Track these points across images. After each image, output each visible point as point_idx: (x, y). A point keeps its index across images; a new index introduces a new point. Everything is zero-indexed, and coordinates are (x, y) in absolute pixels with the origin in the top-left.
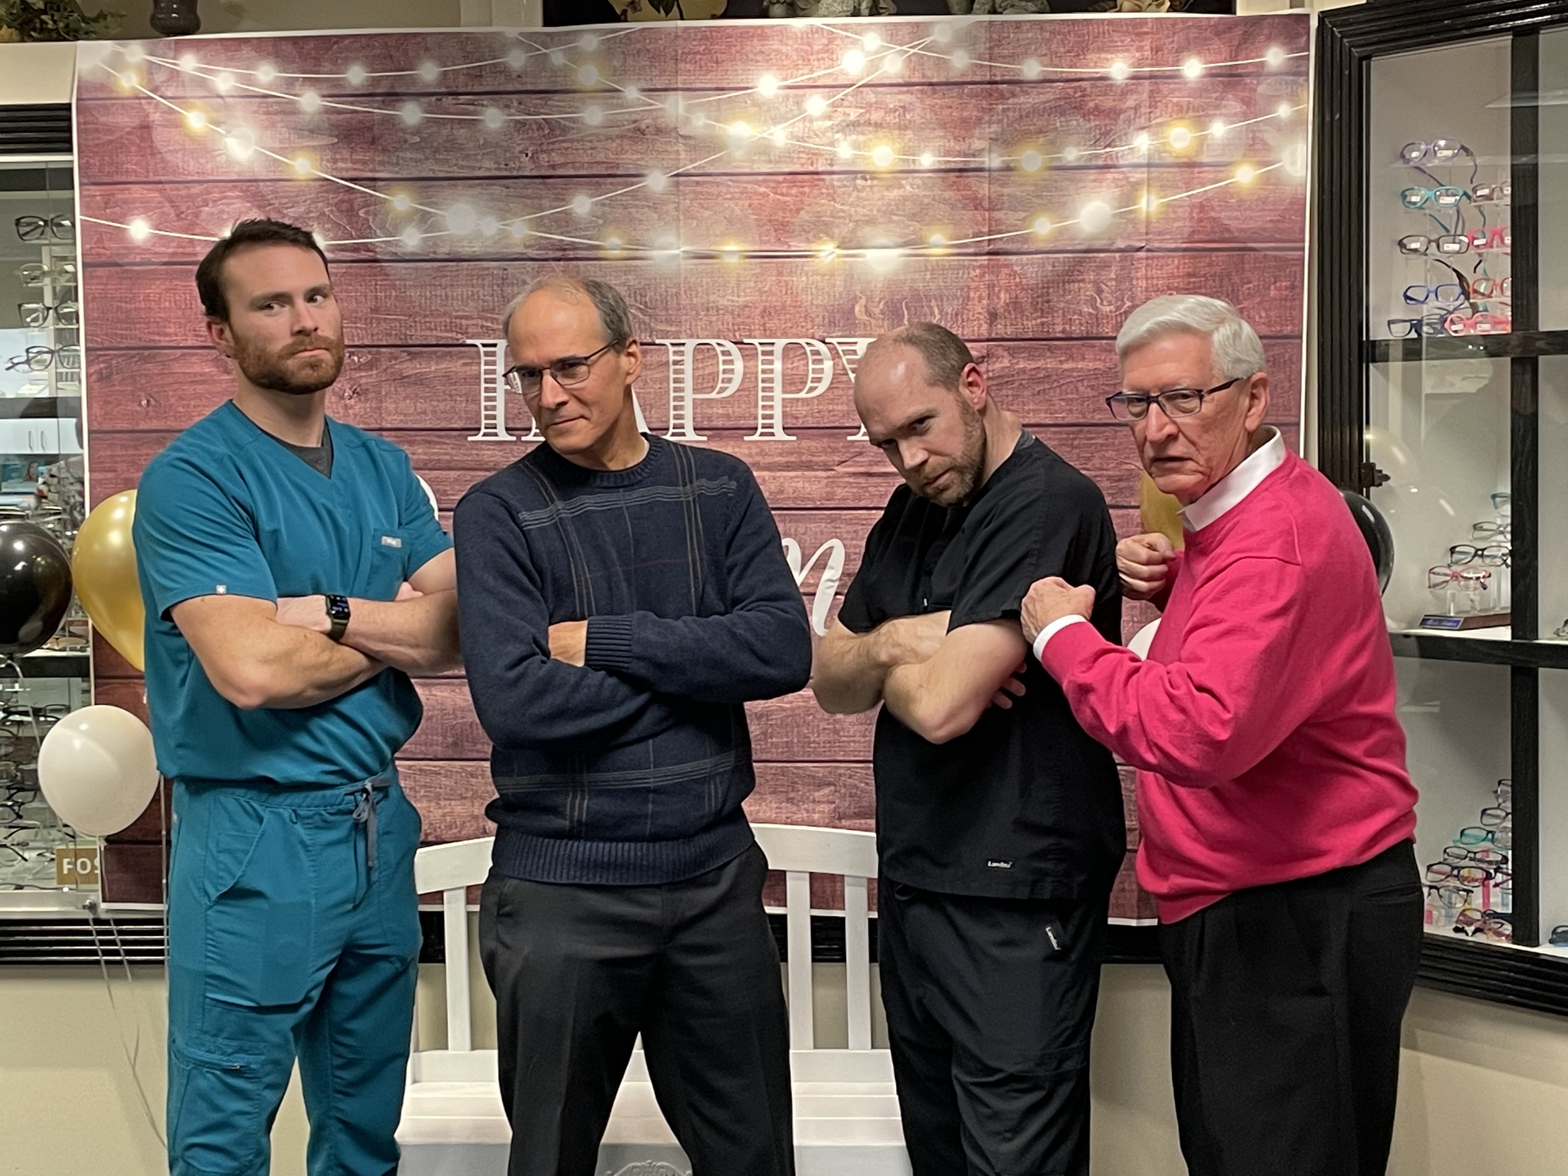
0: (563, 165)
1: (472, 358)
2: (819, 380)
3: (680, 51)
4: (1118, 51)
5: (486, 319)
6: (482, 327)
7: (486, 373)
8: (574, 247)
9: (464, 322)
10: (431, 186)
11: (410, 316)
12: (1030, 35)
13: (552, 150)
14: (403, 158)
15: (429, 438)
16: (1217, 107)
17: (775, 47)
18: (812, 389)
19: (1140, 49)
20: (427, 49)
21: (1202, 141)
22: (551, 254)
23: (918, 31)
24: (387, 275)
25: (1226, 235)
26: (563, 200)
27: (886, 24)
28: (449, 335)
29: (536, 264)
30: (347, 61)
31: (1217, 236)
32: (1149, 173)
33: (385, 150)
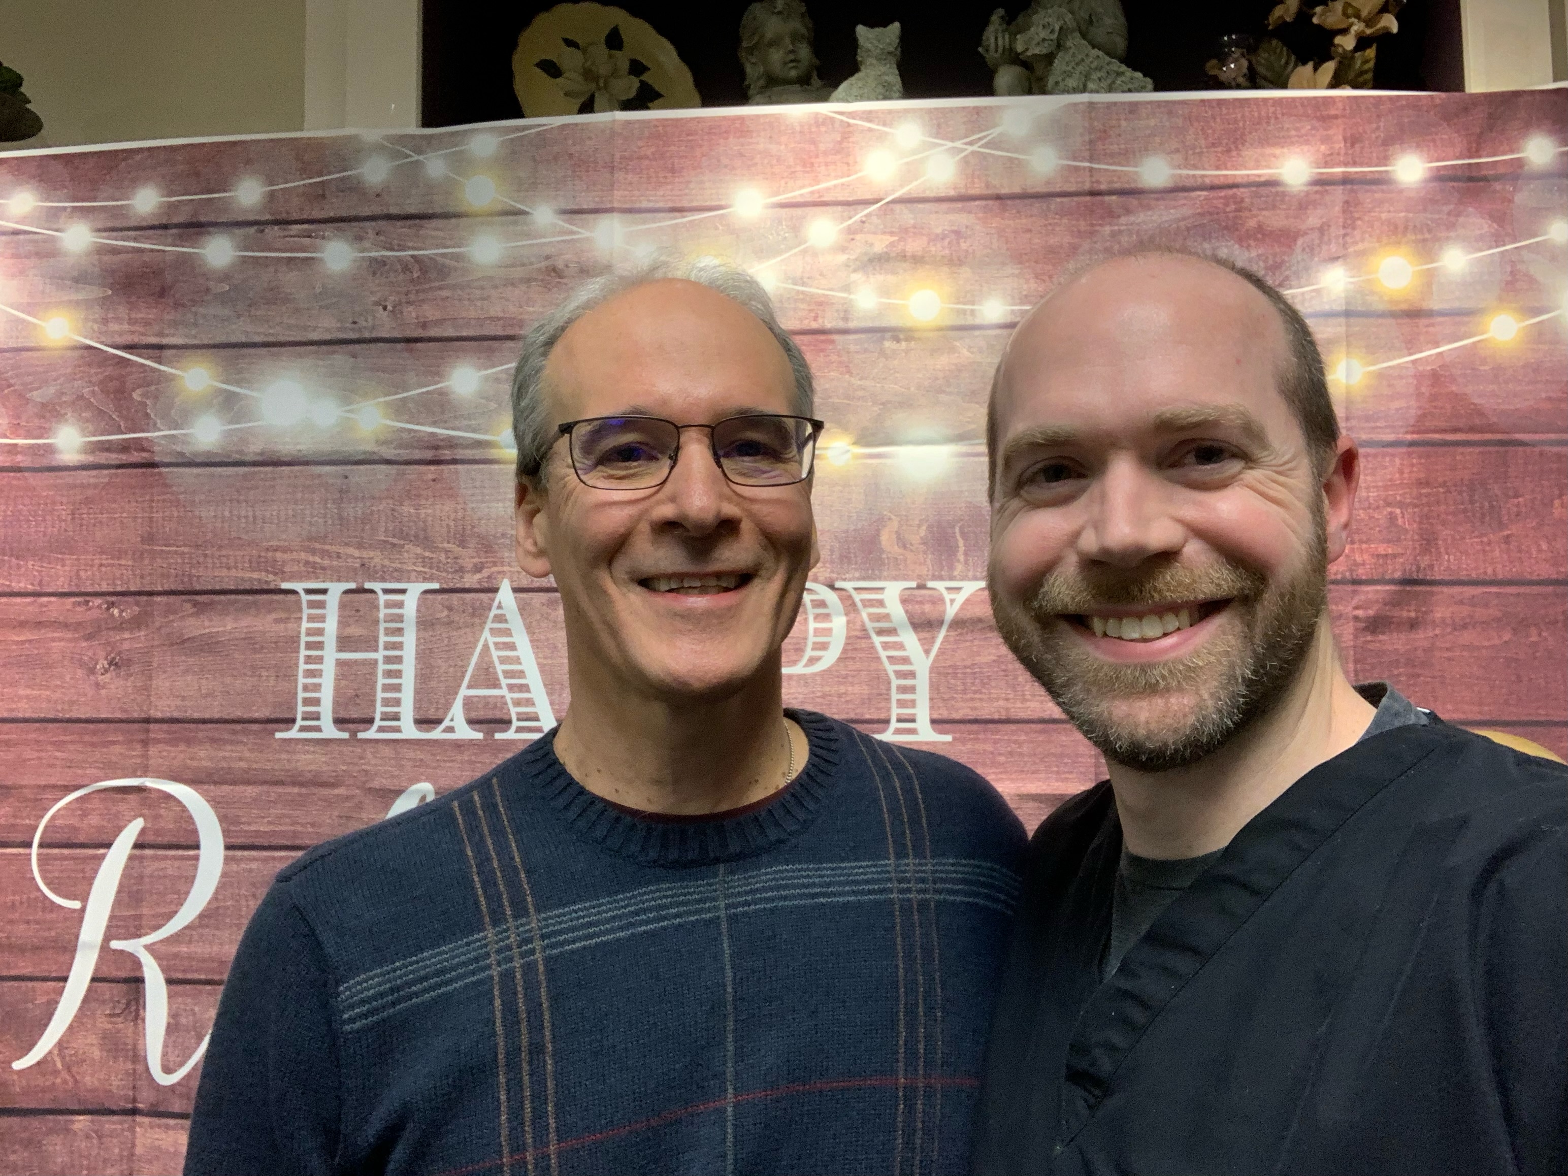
0: (440, 322)
1: (288, 610)
2: (824, 646)
3: (618, 155)
4: (1292, 143)
5: (313, 552)
6: (307, 563)
7: (308, 634)
8: (452, 444)
9: (279, 555)
10: (244, 356)
11: (197, 546)
12: (1152, 122)
13: (423, 300)
14: (204, 316)
15: (216, 735)
16: (1451, 226)
17: (761, 147)
18: (813, 661)
19: (1326, 140)
20: (248, 162)
21: (1430, 279)
22: (417, 455)
23: (977, 121)
24: (166, 485)
25: (1477, 421)
26: (437, 373)
27: (930, 111)
28: (255, 575)
29: (392, 470)
30: (135, 183)
31: (1461, 424)
32: (1348, 326)
33: (177, 305)
